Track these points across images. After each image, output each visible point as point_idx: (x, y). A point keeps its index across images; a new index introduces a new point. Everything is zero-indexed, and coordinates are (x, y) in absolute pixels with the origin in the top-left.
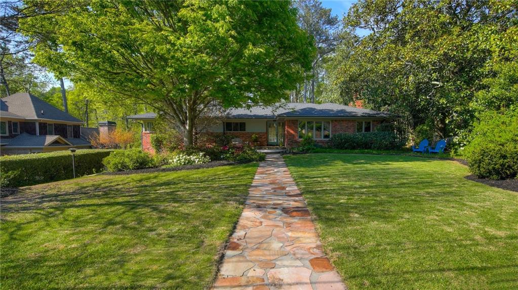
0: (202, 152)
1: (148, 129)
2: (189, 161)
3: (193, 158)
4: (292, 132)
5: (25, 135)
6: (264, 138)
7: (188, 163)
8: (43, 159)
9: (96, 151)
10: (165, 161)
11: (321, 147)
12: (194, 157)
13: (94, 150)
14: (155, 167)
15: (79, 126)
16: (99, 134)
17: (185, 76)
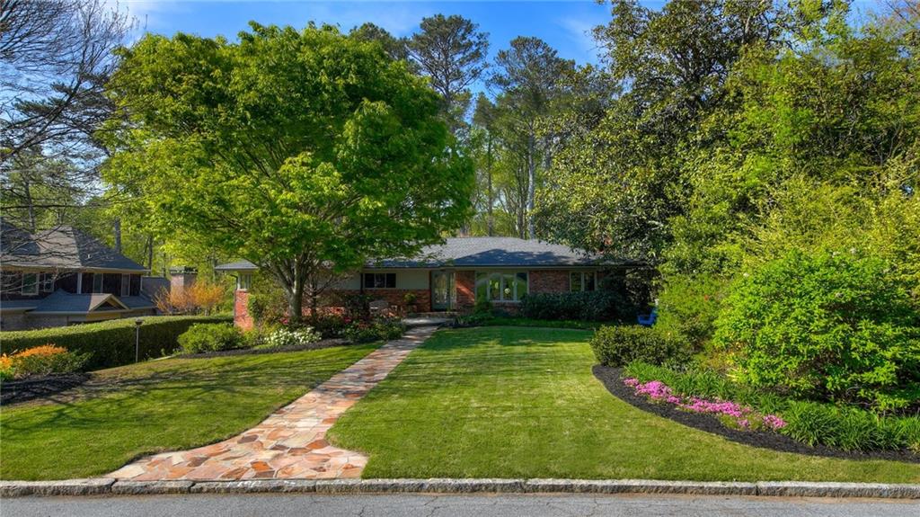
0: (311, 325)
1: (245, 284)
2: (292, 340)
3: (296, 334)
4: (464, 290)
5: (61, 292)
6: (425, 299)
7: (289, 343)
8: (94, 334)
9: (166, 319)
10: (260, 338)
11: (506, 315)
12: (299, 334)
13: (161, 317)
14: (246, 348)
15: (139, 276)
16: (169, 291)
17: (284, 240)
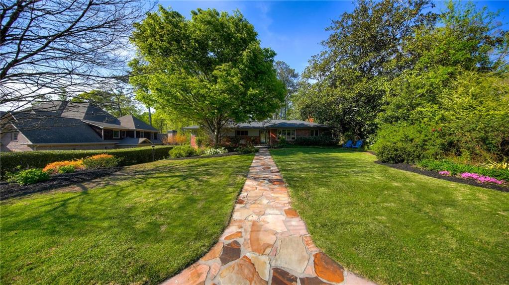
0: (223, 147)
1: (194, 134)
2: (216, 152)
3: (218, 150)
4: (274, 136)
5: (128, 138)
6: (258, 139)
9: (166, 146)
10: (203, 152)
11: (290, 144)
14: (197, 156)
15: (157, 133)
16: (167, 137)
17: (215, 106)
